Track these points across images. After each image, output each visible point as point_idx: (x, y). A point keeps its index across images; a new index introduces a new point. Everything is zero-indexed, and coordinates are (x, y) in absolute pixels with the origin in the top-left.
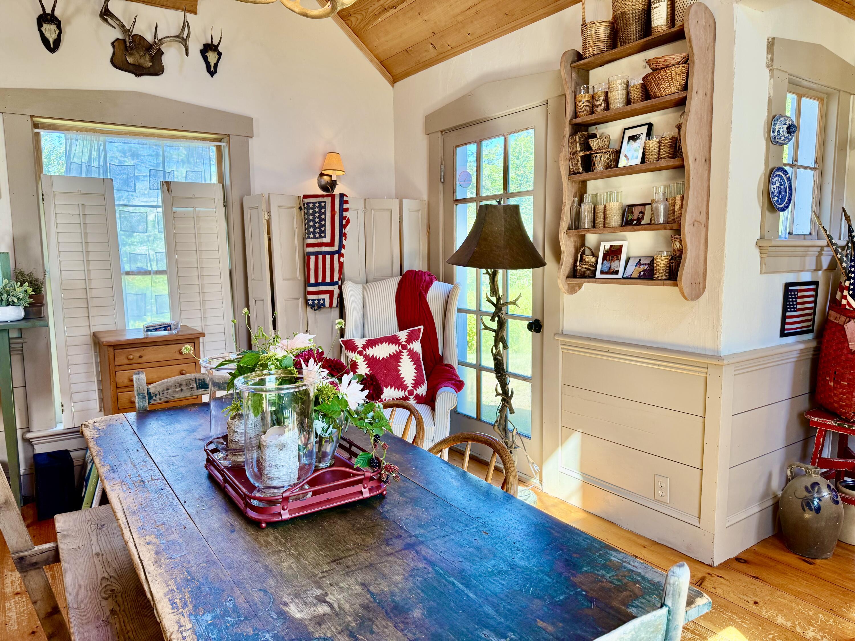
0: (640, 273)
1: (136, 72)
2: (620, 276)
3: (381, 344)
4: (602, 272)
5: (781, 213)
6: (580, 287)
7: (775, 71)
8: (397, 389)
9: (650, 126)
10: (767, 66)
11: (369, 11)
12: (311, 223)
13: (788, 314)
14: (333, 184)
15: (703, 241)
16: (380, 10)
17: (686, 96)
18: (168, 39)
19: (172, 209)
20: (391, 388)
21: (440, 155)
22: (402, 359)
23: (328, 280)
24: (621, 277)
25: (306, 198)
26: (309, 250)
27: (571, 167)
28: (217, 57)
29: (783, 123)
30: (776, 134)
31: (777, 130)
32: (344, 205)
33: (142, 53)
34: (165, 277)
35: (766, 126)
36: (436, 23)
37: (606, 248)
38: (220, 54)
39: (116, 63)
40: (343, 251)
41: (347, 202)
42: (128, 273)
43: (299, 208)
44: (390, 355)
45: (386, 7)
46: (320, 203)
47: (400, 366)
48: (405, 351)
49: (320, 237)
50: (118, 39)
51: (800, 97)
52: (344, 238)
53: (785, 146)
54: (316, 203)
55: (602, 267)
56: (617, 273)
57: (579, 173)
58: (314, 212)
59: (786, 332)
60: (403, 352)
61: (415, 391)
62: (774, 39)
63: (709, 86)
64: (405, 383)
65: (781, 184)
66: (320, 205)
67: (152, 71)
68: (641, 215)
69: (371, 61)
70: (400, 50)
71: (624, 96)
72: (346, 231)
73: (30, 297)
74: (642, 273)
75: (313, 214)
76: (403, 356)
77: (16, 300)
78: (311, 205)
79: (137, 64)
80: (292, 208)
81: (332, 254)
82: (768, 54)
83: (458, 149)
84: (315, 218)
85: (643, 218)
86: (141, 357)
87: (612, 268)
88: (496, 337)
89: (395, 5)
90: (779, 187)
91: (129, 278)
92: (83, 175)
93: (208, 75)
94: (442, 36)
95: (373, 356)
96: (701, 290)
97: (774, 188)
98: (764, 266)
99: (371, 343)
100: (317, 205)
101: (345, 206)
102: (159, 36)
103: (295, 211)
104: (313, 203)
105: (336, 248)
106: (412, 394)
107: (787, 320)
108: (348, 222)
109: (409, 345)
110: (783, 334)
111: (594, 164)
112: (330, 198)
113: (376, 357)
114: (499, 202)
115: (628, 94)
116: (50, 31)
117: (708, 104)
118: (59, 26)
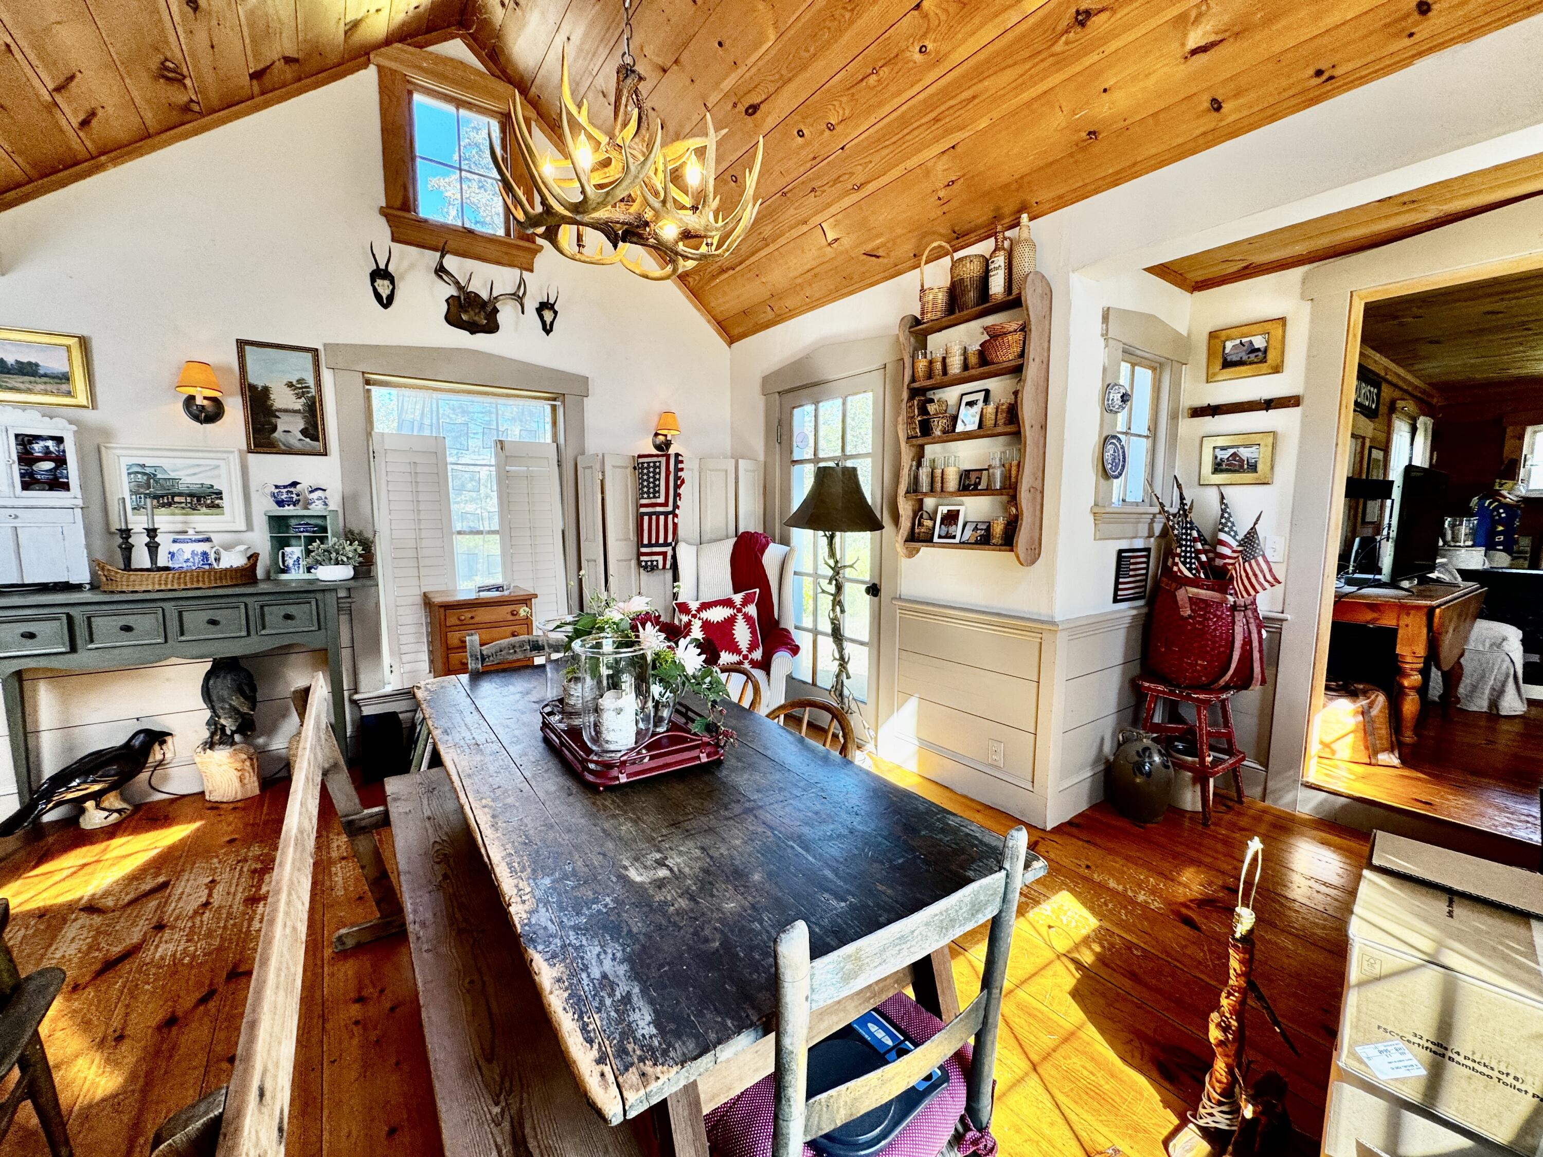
2: (957, 540)
3: (716, 607)
4: (940, 537)
5: (1115, 481)
6: (918, 551)
7: (1110, 340)
8: (732, 654)
9: (987, 392)
10: (1102, 335)
11: (707, 272)
12: (645, 483)
13: (1121, 580)
14: (668, 444)
15: (1038, 507)
16: (719, 271)
17: (1023, 363)
19: (505, 468)
20: (727, 652)
21: (776, 417)
22: (736, 622)
23: (661, 541)
25: (640, 458)
26: (643, 510)
27: (909, 431)
28: (553, 315)
29: (1117, 391)
30: (1110, 402)
31: (1111, 398)
34: (497, 537)
35: (1101, 394)
36: (774, 285)
38: (556, 313)
39: (450, 319)
40: (677, 511)
41: (682, 462)
42: (459, 533)
43: (633, 468)
44: (725, 618)
45: (726, 269)
46: (655, 463)
47: (734, 630)
48: (740, 615)
49: (655, 497)
51: (1133, 365)
52: (678, 498)
53: (1119, 414)
54: (650, 462)
56: (954, 537)
57: (917, 437)
58: (649, 472)
59: (1118, 598)
60: (738, 616)
61: (749, 655)
62: (1108, 308)
63: (1045, 355)
64: (739, 647)
65: (1115, 452)
66: (654, 465)
69: (709, 322)
70: (738, 312)
71: (962, 362)
72: (681, 491)
73: (360, 556)
75: (647, 474)
76: (737, 619)
77: (345, 559)
78: (646, 465)
80: (626, 467)
81: (666, 514)
82: (1103, 323)
83: (795, 410)
84: (649, 478)
85: (979, 483)
88: (834, 601)
90: (1113, 455)
91: (460, 537)
92: (415, 433)
93: (544, 333)
94: (780, 298)
95: (707, 619)
96: (1037, 556)
97: (1108, 456)
98: (1098, 532)
99: (705, 606)
100: (652, 465)
101: (680, 466)
102: (495, 294)
103: (630, 470)
105: (670, 508)
106: (748, 659)
107: (1120, 586)
108: (683, 482)
109: (744, 608)
110: (1116, 601)
111: (932, 429)
112: (665, 458)
113: (710, 620)
114: (837, 464)
115: (965, 359)
116: (384, 287)
117: (1043, 371)
118: (392, 282)
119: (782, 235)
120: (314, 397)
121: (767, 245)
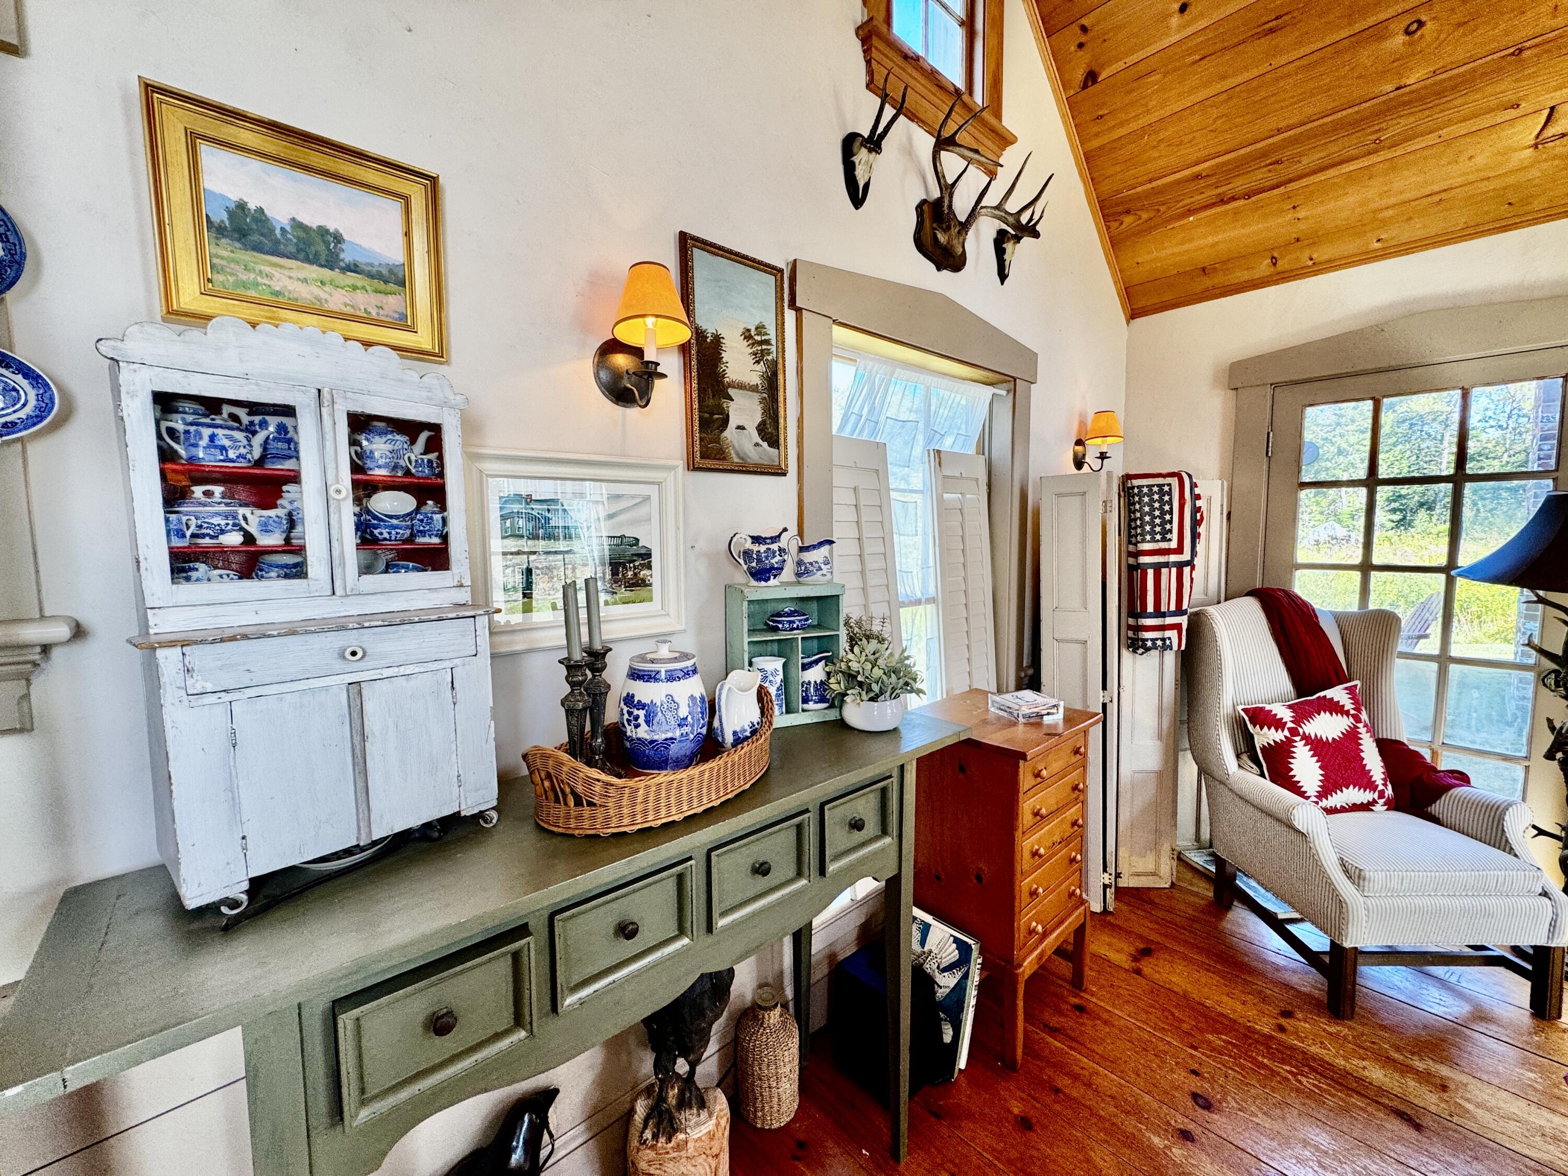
1: (939, 262)
3: (1319, 715)
8: (1363, 789)
12: (1149, 519)
16: (1209, 202)
19: (943, 496)
20: (1354, 788)
21: (1268, 418)
22: (1360, 739)
23: (1173, 607)
26: (1145, 560)
28: (1012, 252)
33: (957, 229)
39: (921, 242)
40: (1195, 560)
41: (1196, 485)
42: (902, 604)
43: (1118, 494)
44: (1342, 733)
45: (1228, 197)
46: (1160, 486)
47: (1362, 750)
48: (1360, 725)
49: (1163, 540)
50: (923, 200)
52: (1196, 541)
54: (1153, 486)
58: (1152, 501)
60: (1357, 728)
61: (1386, 790)
64: (1372, 779)
66: (1161, 491)
67: (954, 264)
69: (1116, 285)
70: (1193, 268)
72: (1202, 530)
75: (1151, 505)
76: (1359, 733)
78: (1145, 490)
79: (945, 247)
80: (1107, 494)
81: (1180, 566)
83: (1310, 408)
84: (1153, 509)
86: (1045, 769)
89: (1252, 193)
91: (906, 612)
92: (857, 436)
93: (997, 281)
94: (1311, 244)
95: (1316, 735)
99: (1302, 714)
100: (1156, 489)
101: (1196, 492)
105: (1186, 556)
106: (1381, 797)
108: (1202, 516)
112: (1176, 479)
113: (1321, 737)
121: (1374, 152)
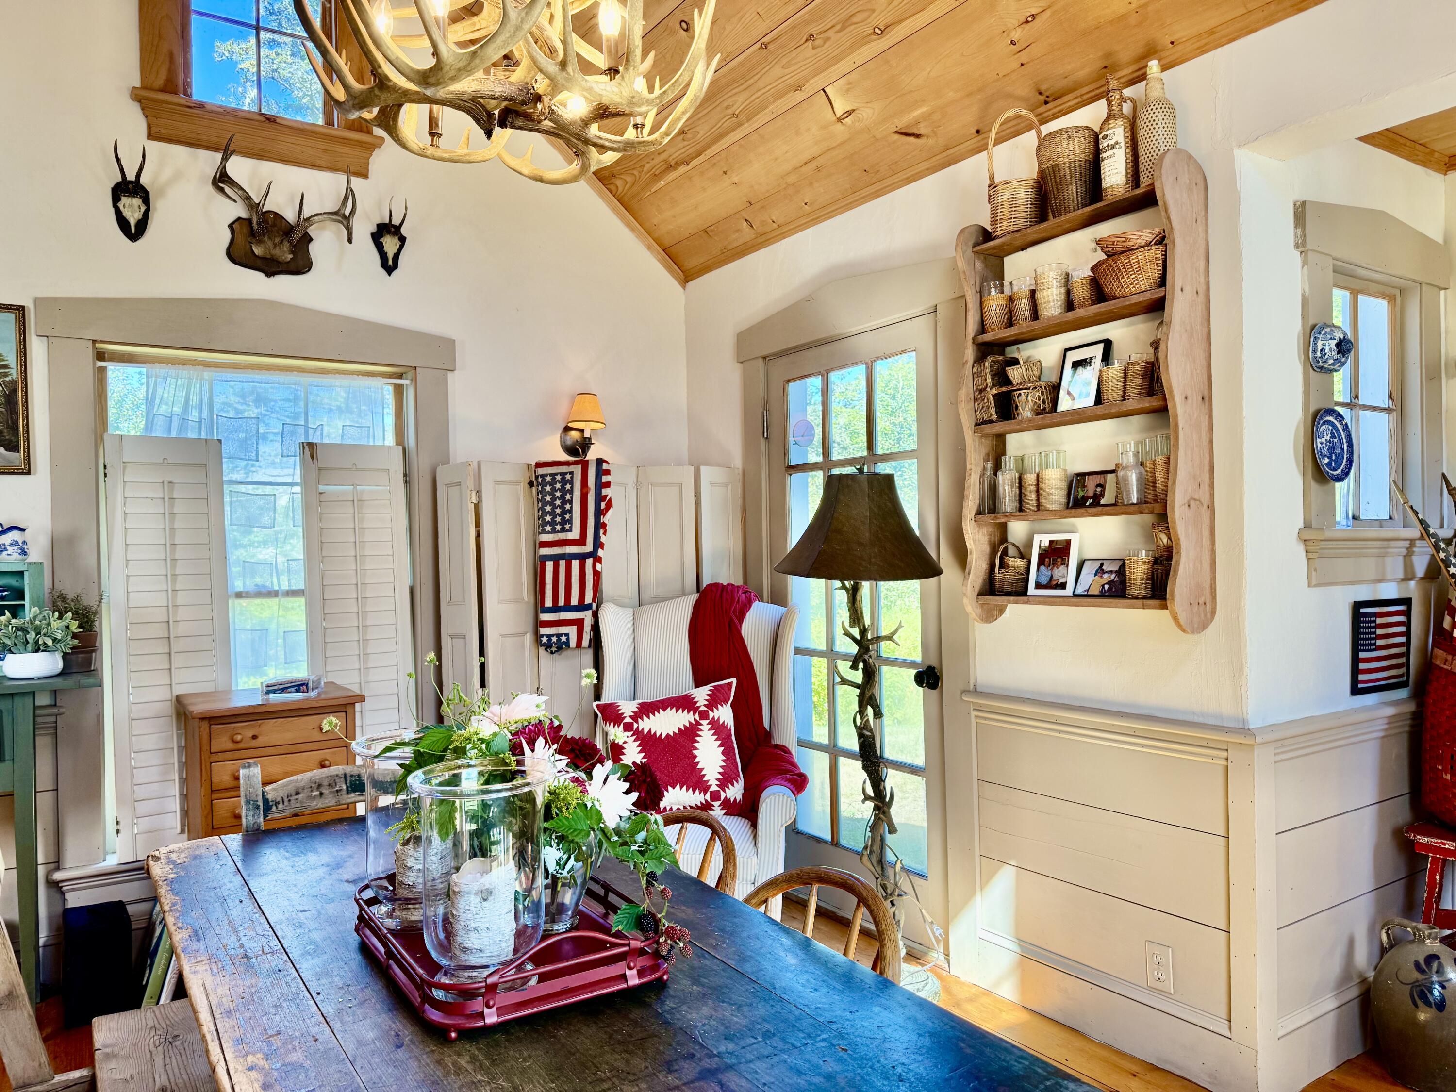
0: (1103, 586)
1: (266, 269)
2: (1069, 591)
3: (664, 710)
4: (1038, 586)
5: (1338, 485)
6: (1002, 611)
7: (1310, 254)
8: (691, 790)
9: (1108, 344)
10: (1297, 246)
11: (645, 169)
12: (548, 508)
13: (1362, 655)
14: (585, 444)
15: (1206, 533)
16: (663, 168)
17: (1165, 296)
18: (320, 217)
19: (317, 488)
20: (681, 787)
21: (761, 395)
22: (700, 736)
23: (574, 601)
24: (1071, 594)
25: (540, 467)
26: (544, 551)
27: (978, 413)
28: (399, 244)
29: (1329, 337)
30: (1319, 354)
31: (1319, 348)
32: (604, 477)
33: (277, 240)
34: (301, 601)
35: (1302, 342)
36: (752, 187)
37: (1043, 544)
38: (403, 240)
39: (235, 255)
40: (600, 553)
41: (608, 472)
42: (239, 595)
43: (529, 484)
44: (679, 729)
45: (673, 163)
46: (563, 474)
47: (696, 749)
48: (704, 722)
49: (563, 530)
50: (239, 219)
51: (1355, 293)
52: (602, 531)
53: (1335, 374)
54: (557, 474)
55: (1038, 576)
56: (1063, 586)
57: (991, 421)
58: (554, 490)
59: (1360, 686)
60: (701, 724)
61: (722, 792)
62: (1304, 203)
63: (1202, 280)
64: (705, 779)
65: (1333, 436)
66: (563, 479)
67: (292, 267)
68: (1099, 489)
69: (649, 248)
70: (696, 231)
71: (1063, 297)
72: (606, 519)
73: (75, 636)
74: (1106, 587)
75: (551, 494)
76: (701, 730)
77: (50, 642)
78: (548, 479)
79: (269, 257)
80: (517, 483)
81: (582, 557)
82: (1296, 227)
83: (791, 384)
84: (554, 498)
85: (1102, 494)
86: (254, 737)
87: (1055, 578)
88: (861, 697)
89: (686, 159)
90: (1330, 442)
91: (243, 602)
92: (174, 434)
93: (383, 272)
94: (763, 207)
95: (650, 731)
96: (1209, 615)
97: (1322, 443)
98: (1314, 573)
99: (647, 709)
100: (558, 478)
101: (605, 479)
102: (306, 214)
103: (522, 489)
104: (551, 475)
105: (589, 548)
106: (718, 799)
107: (1362, 666)
108: (609, 505)
109: (712, 711)
110: (1356, 691)
111: (1017, 407)
112: (580, 467)
113: (655, 733)
114: (861, 470)
115: (1068, 293)
116: (132, 208)
117: (1200, 307)
118: (146, 200)
119: (763, 107)
120: (14, 382)
121: (740, 125)
